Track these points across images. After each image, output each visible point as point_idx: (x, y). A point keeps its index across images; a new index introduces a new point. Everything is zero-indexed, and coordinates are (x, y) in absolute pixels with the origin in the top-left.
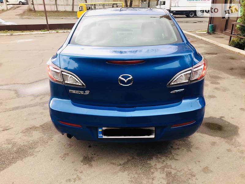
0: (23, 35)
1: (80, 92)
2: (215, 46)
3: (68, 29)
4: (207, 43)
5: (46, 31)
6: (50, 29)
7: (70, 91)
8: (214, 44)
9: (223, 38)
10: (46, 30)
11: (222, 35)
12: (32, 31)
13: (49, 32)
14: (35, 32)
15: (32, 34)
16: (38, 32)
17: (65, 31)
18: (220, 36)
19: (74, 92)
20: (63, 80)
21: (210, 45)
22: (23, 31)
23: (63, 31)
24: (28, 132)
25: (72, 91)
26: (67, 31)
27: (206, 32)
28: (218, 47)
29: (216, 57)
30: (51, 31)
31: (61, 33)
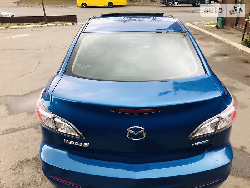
0: (19, 28)
1: (77, 144)
2: (226, 44)
3: (68, 22)
4: (217, 41)
5: (44, 24)
6: (49, 22)
7: (66, 141)
8: (225, 42)
9: (233, 33)
10: (44, 22)
11: (232, 30)
12: (29, 23)
13: (47, 25)
14: (32, 25)
15: (29, 27)
16: (35, 26)
17: (64, 24)
18: (230, 32)
19: (70, 142)
20: (55, 128)
21: (221, 43)
22: (19, 24)
23: (62, 24)
24: (19, 168)
25: (67, 141)
26: (66, 24)
27: (215, 26)
28: (229, 45)
29: (228, 59)
30: (49, 24)
31: (60, 27)
